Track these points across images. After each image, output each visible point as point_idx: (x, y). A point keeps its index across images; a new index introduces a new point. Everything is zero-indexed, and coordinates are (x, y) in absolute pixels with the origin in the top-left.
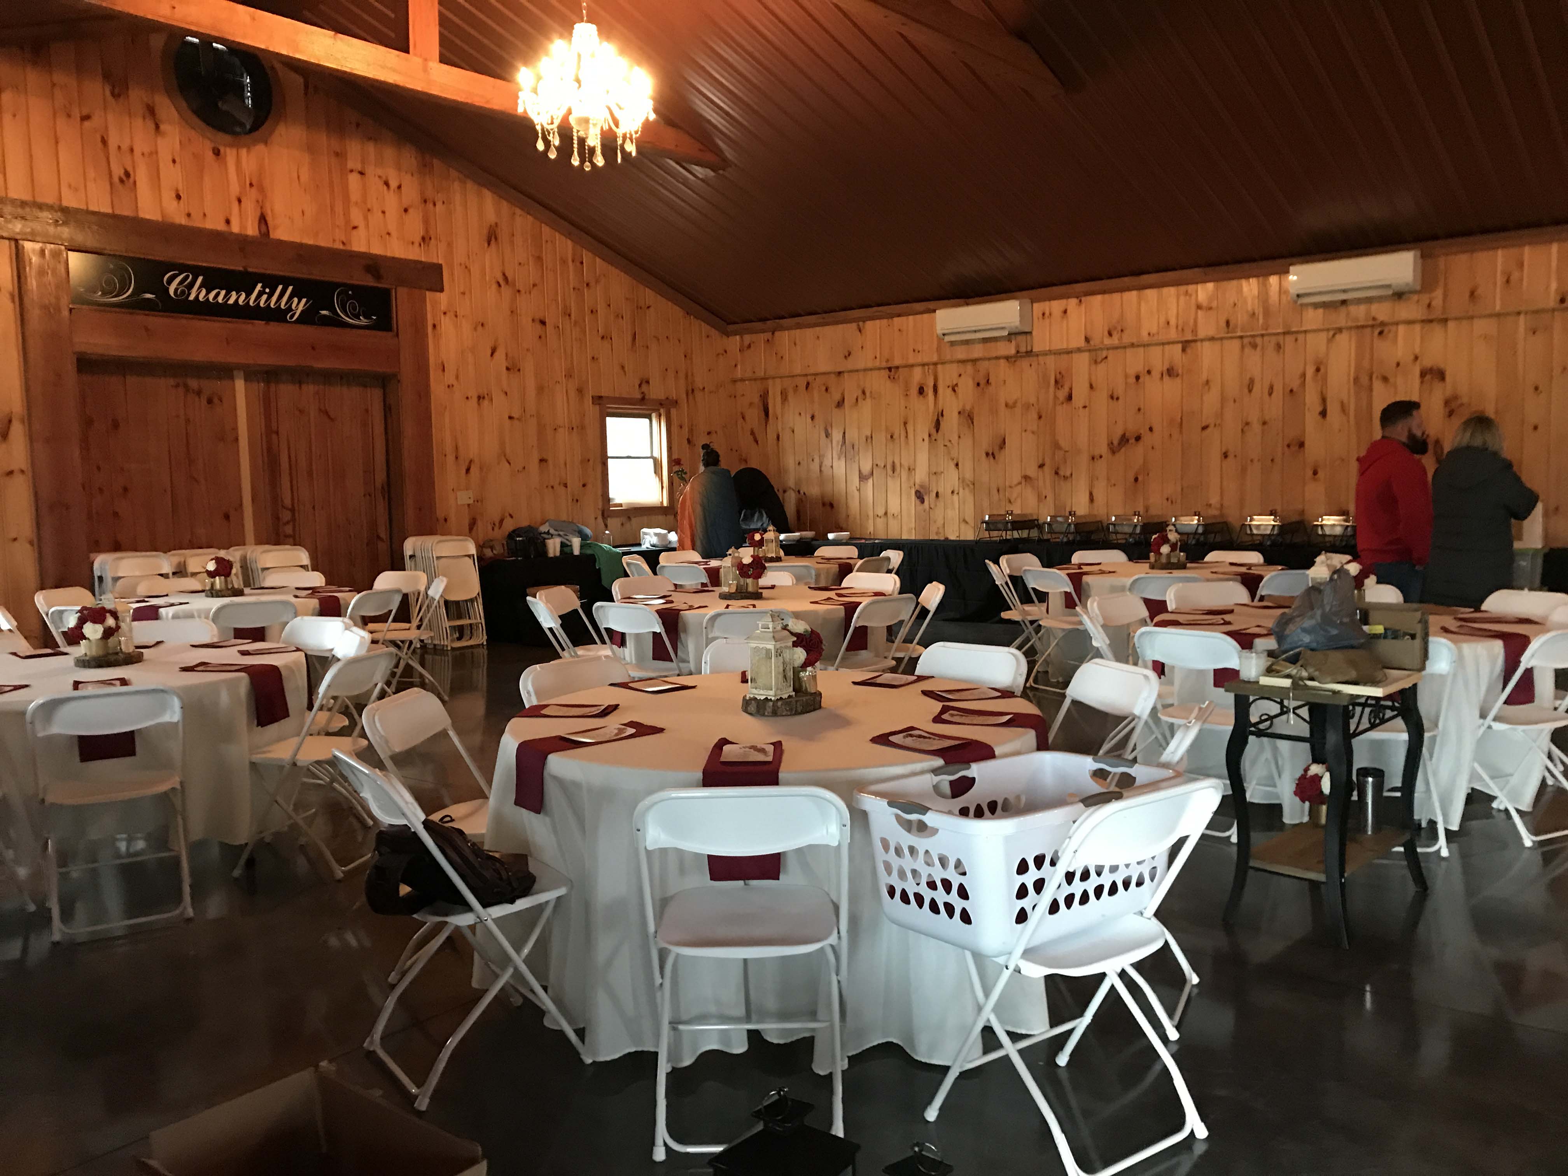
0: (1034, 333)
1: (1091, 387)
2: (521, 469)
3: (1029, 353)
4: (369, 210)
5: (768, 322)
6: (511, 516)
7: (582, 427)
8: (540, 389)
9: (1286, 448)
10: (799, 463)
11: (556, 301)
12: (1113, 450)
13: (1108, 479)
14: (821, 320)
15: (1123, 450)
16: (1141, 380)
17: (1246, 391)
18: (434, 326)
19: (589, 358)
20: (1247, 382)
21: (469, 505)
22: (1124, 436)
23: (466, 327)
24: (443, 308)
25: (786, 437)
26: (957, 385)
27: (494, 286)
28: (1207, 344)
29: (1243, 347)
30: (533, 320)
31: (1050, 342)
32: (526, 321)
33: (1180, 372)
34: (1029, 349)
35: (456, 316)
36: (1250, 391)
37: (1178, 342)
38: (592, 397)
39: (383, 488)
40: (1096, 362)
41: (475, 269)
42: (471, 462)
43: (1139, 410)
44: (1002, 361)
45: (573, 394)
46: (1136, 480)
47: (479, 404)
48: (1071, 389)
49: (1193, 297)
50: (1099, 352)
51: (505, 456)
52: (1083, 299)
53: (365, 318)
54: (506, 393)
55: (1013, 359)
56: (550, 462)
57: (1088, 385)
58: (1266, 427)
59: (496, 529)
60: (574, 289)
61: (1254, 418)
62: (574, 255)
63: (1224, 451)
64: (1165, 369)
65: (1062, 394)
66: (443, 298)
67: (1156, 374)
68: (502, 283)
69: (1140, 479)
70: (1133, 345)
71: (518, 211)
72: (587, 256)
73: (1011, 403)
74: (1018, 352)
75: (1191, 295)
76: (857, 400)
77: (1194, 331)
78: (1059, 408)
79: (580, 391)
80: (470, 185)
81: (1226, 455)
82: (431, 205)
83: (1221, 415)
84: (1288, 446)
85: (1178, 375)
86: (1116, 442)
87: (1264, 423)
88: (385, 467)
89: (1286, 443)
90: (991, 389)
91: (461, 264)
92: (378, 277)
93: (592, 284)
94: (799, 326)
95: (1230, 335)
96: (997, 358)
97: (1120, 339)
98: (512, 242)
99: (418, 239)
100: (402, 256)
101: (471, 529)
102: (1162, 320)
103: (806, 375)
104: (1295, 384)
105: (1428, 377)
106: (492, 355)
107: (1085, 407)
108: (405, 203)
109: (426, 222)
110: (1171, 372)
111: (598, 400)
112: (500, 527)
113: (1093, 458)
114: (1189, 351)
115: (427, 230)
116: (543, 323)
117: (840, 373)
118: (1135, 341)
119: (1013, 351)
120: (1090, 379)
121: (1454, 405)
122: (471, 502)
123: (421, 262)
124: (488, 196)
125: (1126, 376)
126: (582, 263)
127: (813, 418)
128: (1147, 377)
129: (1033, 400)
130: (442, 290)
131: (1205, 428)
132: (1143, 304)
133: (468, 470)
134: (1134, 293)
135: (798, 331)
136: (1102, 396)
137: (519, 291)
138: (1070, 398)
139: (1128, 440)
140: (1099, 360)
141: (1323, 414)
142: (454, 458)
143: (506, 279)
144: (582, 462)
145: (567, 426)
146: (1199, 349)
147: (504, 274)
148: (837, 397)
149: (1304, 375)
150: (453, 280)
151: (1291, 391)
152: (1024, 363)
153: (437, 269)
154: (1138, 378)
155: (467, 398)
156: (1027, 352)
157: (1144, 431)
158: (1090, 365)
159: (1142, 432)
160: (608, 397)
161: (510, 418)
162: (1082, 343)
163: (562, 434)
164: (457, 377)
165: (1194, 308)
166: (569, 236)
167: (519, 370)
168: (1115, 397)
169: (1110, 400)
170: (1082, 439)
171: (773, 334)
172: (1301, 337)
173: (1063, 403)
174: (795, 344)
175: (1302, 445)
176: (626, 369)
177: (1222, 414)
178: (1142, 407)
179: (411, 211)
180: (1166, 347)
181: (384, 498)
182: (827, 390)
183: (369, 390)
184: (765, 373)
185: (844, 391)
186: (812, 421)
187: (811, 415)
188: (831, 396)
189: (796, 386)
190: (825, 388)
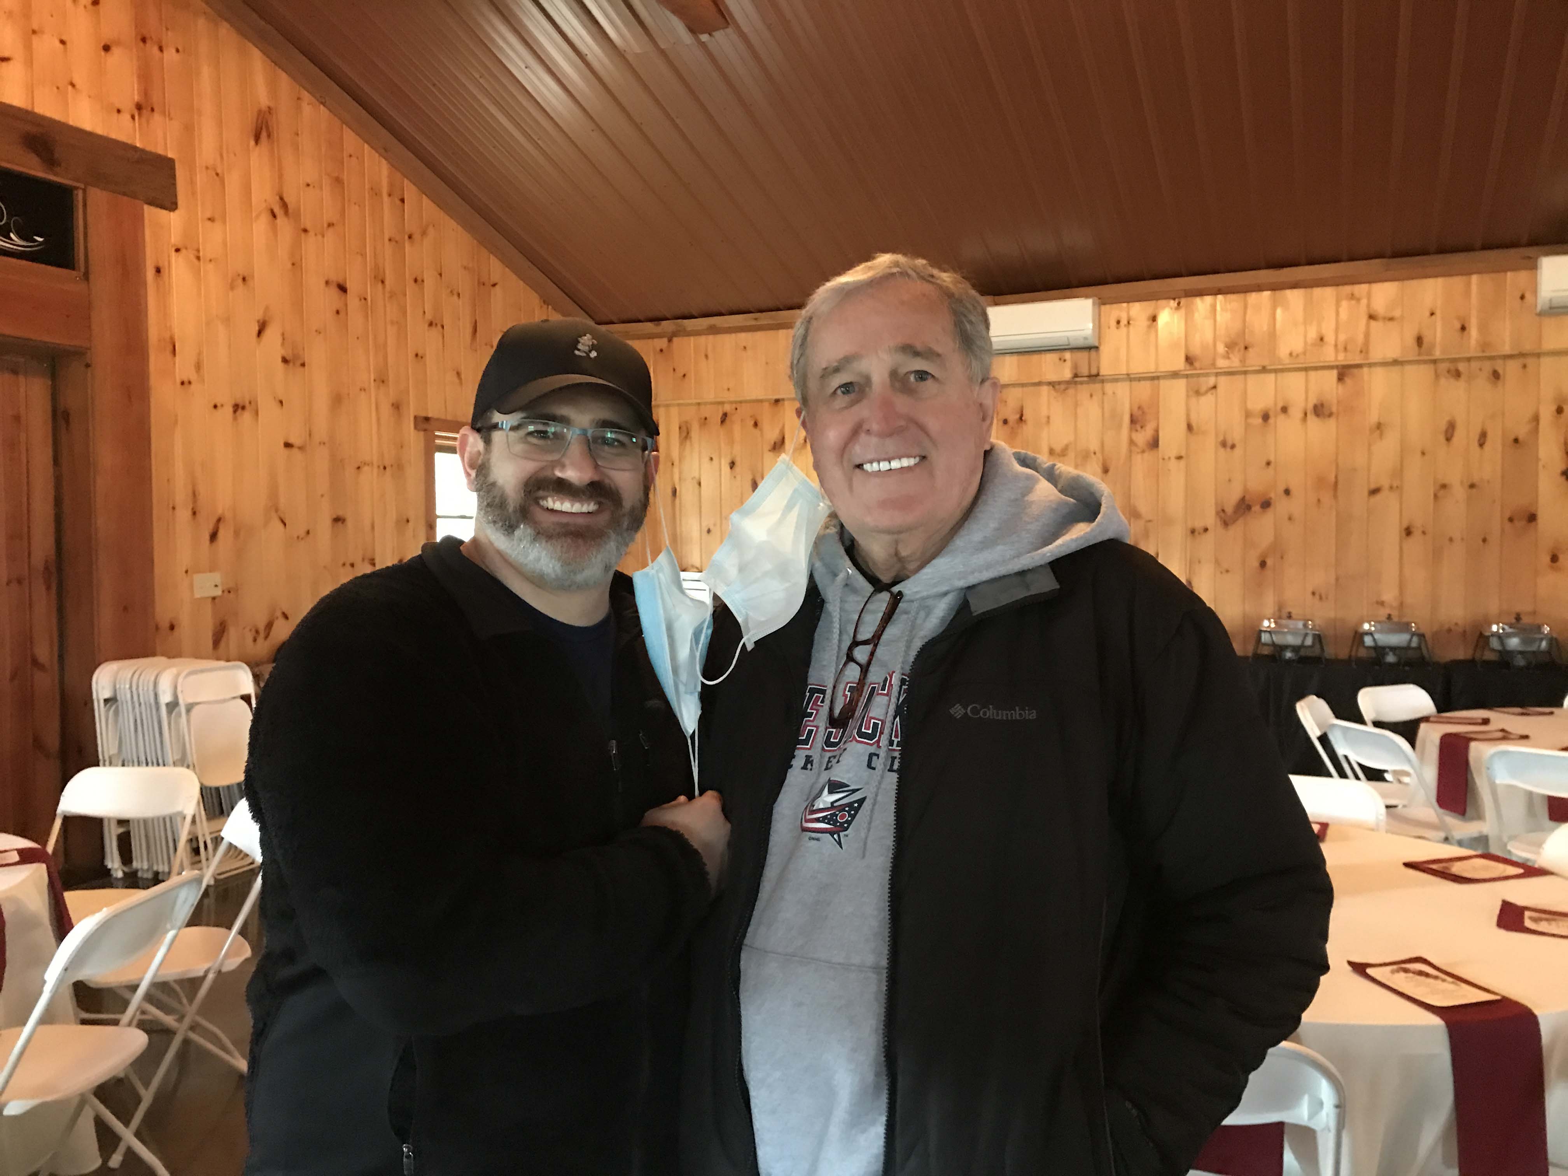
0: (1101, 348)
1: (1190, 427)
2: (302, 533)
3: (1094, 377)
4: (34, 32)
5: (664, 323)
6: (286, 617)
7: (399, 467)
8: (337, 400)
9: (1508, 525)
10: (709, 531)
11: (363, 255)
12: (1226, 520)
13: (1217, 562)
14: (753, 323)
15: (1240, 521)
16: (1271, 421)
17: (1442, 438)
18: (158, 270)
19: (411, 356)
20: (1443, 426)
21: (214, 598)
22: (1243, 499)
23: (213, 278)
24: (175, 239)
25: (687, 493)
27: (265, 218)
28: (1379, 372)
29: (1437, 376)
30: (327, 283)
31: (1128, 362)
32: (314, 282)
33: (1334, 409)
34: (1094, 372)
35: (198, 258)
36: (1448, 439)
37: (1331, 368)
38: (415, 417)
39: (46, 568)
40: (1198, 393)
41: (233, 182)
42: (219, 520)
43: (1268, 464)
44: (1045, 389)
45: (386, 410)
46: (1263, 564)
47: (235, 419)
48: (1157, 431)
49: (1364, 301)
50: (1202, 380)
51: (277, 511)
52: (1183, 301)
53: (21, 237)
54: (281, 402)
55: (1063, 387)
56: (349, 523)
57: (1184, 426)
58: (1475, 491)
59: (260, 640)
60: (390, 240)
61: (1455, 477)
62: (391, 185)
63: (1405, 525)
64: (1310, 406)
65: (1142, 437)
66: (174, 220)
67: (1296, 413)
68: (277, 210)
69: (1269, 562)
70: (1264, 370)
71: (306, 95)
72: (410, 191)
73: (1058, 448)
74: (1076, 376)
75: (1358, 300)
77: (1365, 350)
78: (1138, 459)
79: (397, 407)
80: (225, 30)
81: (1408, 532)
82: (155, 49)
83: (1399, 472)
84: (1511, 520)
85: (1330, 415)
86: (1229, 509)
87: (1472, 486)
88: (51, 529)
89: (1508, 514)
90: (1028, 429)
91: (207, 168)
92: (51, 162)
93: (417, 236)
94: (714, 330)
95: (1421, 358)
96: (1040, 384)
97: (1243, 361)
98: (296, 148)
99: (128, 106)
100: (100, 131)
101: (216, 643)
102: (1312, 334)
103: (722, 403)
104: (1522, 432)
106: (260, 333)
107: (1179, 458)
108: (108, 35)
109: (145, 77)
110: (1320, 410)
111: (424, 423)
112: (266, 637)
113: (1193, 532)
114: (1348, 380)
115: (146, 93)
116: (343, 289)
117: (777, 401)
118: (1266, 363)
119: (1067, 375)
120: (1188, 416)
122: (218, 592)
123: (135, 148)
124: (257, 60)
125: (1248, 414)
126: (403, 200)
127: (732, 465)
128: (1282, 417)
129: (1094, 445)
130: (172, 206)
131: (1375, 492)
132: (1279, 311)
133: (214, 536)
134: (1267, 294)
135: (711, 337)
136: (1210, 443)
137: (305, 231)
138: (1154, 443)
139: (1249, 508)
140: (1203, 389)
142: (190, 512)
143: (284, 205)
144: (398, 522)
145: (375, 465)
146: (1366, 377)
147: (281, 199)
148: (772, 435)
149: (1536, 419)
150: (194, 193)
151: (1516, 441)
152: (1083, 391)
153: (166, 166)
154: (1266, 417)
155: (215, 407)
156: (1090, 376)
157: (1276, 495)
158: (1188, 396)
159: (1272, 495)
160: (438, 419)
161: (288, 445)
162: (1179, 364)
163: (369, 476)
164: (198, 367)
165: (1364, 319)
166: (385, 152)
167: (303, 365)
168: (1229, 443)
169: (1222, 450)
170: (1176, 501)
171: (670, 340)
172: (1530, 361)
173: (1143, 452)
174: (706, 356)
175: (1532, 518)
176: (463, 376)
177: (1402, 470)
178: (1272, 458)
179: (116, 51)
180: (1312, 374)
181: (48, 588)
182: (756, 424)
183: (21, 379)
185: (783, 427)
186: (731, 468)
187: (729, 461)
188: (762, 435)
189: (706, 419)
190: (752, 423)
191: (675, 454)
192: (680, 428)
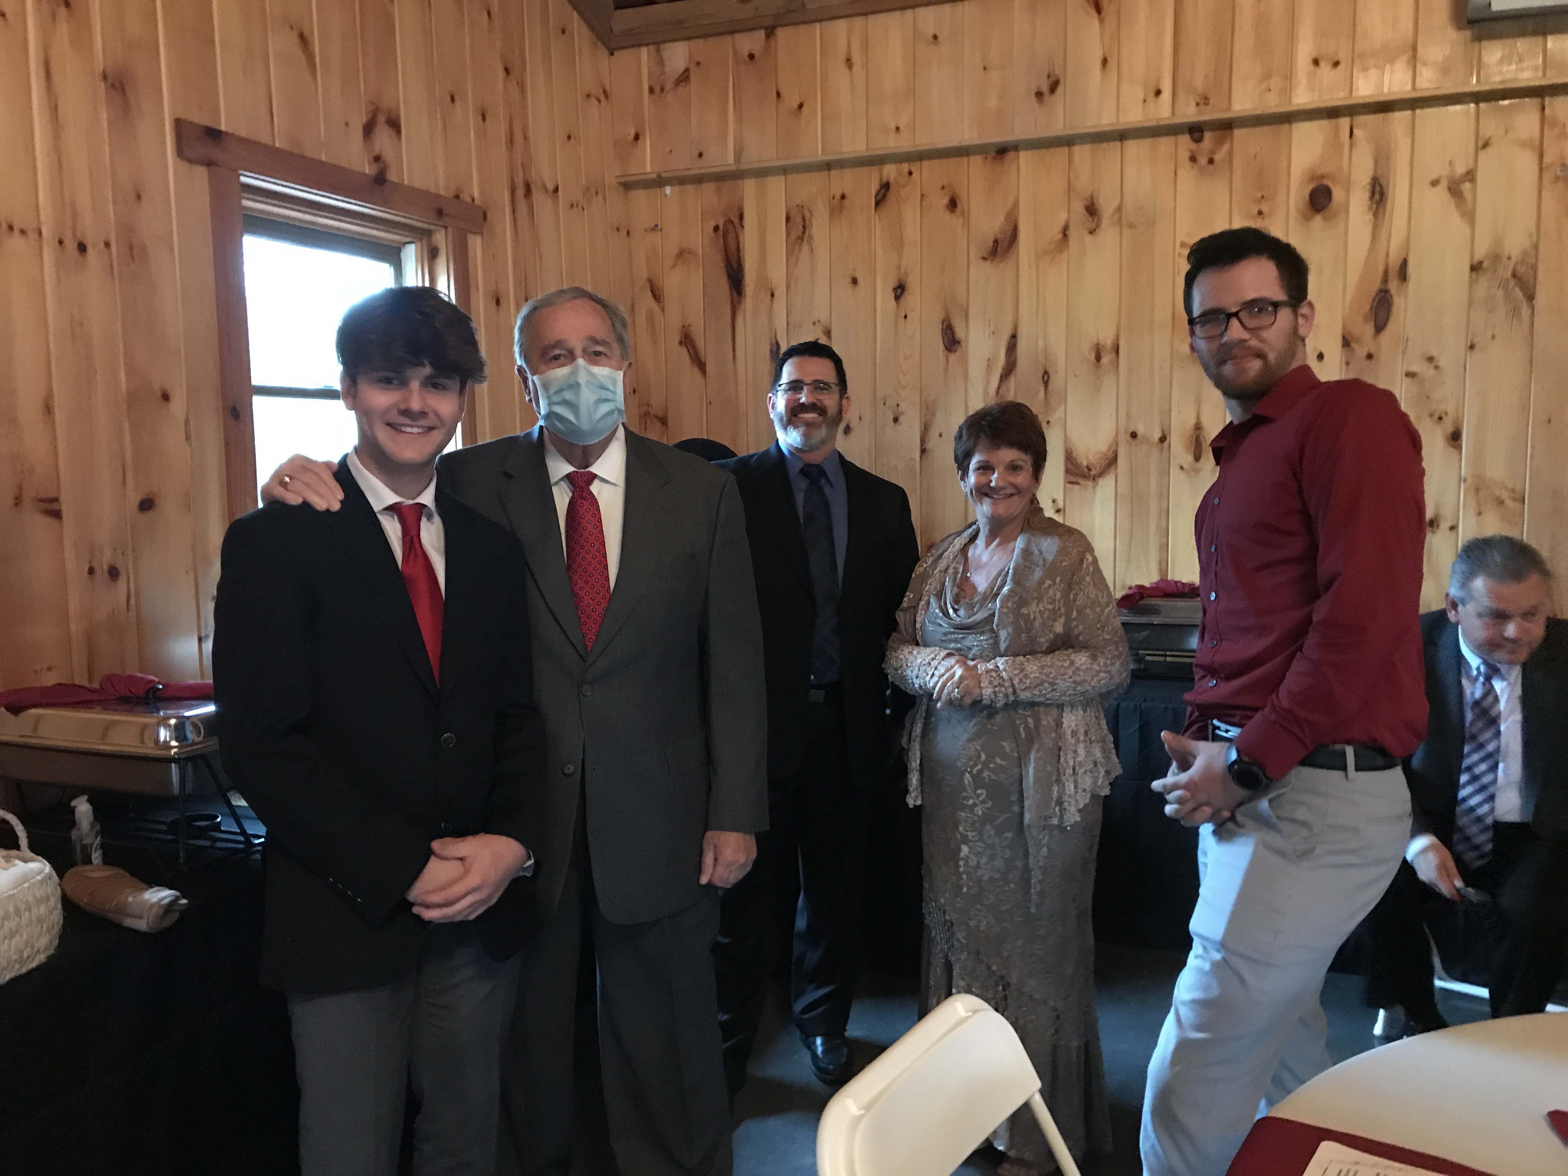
7: (130, 252)
26: (1470, 176)
38: (179, 124)
76: (1065, 232)
103: (880, 160)
111: (205, 144)
117: (1002, 149)
127: (898, 292)
145: (50, 235)
148: (989, 224)
171: (770, 33)
174: (849, 61)
176: (317, 53)
182: (953, 204)
184: (738, 155)
185: (1016, 205)
186: (897, 298)
187: (893, 282)
188: (967, 225)
189: (843, 197)
190: (946, 201)
191: (777, 273)
192: (788, 219)
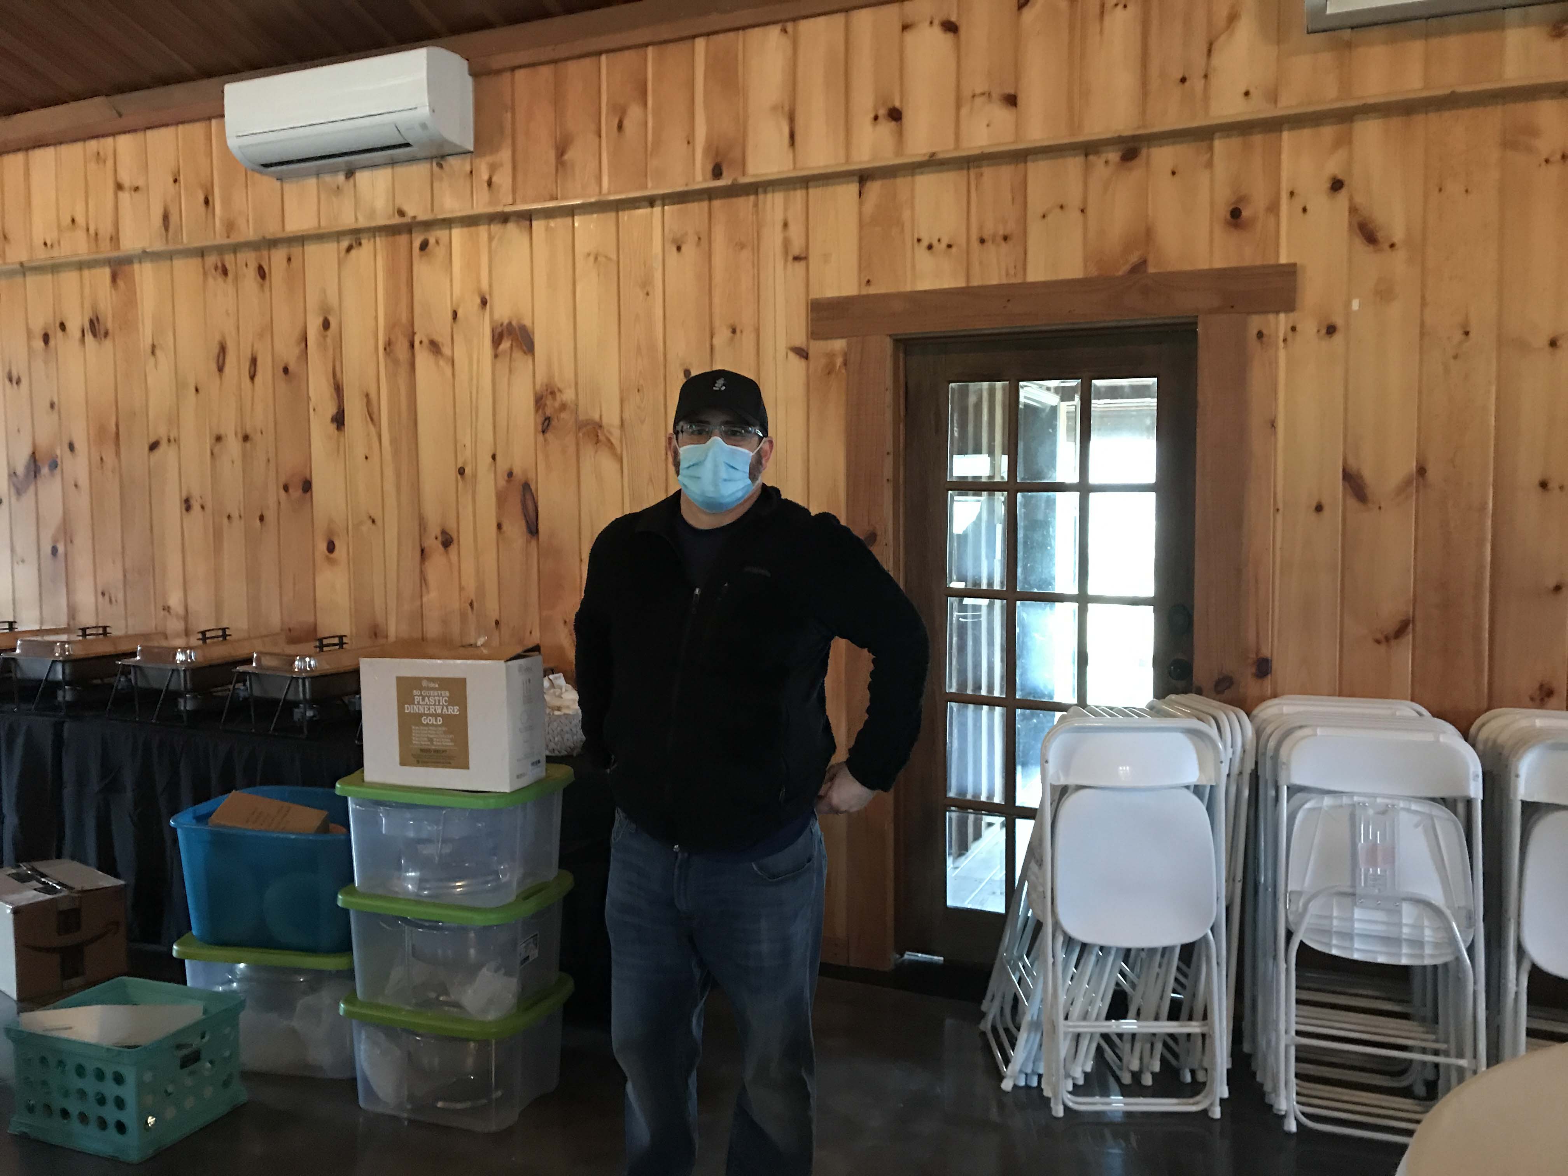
9: (282, 493)
12: (18, 486)
15: (32, 489)
16: (52, 343)
17: (214, 367)
20: (215, 349)
22: (32, 458)
33: (109, 326)
36: (220, 369)
37: (104, 263)
43: (52, 405)
46: (55, 551)
49: (108, 166)
58: (248, 445)
61: (229, 424)
63: (184, 496)
64: (87, 319)
67: (73, 330)
69: (61, 549)
77: (120, 239)
83: (177, 418)
84: (286, 488)
85: (106, 334)
86: (20, 470)
87: (246, 438)
89: (282, 481)
102: (65, 212)
104: (291, 355)
105: (505, 345)
110: (96, 327)
114: (121, 282)
118: (26, 259)
121: (551, 406)
125: (30, 335)
128: (61, 337)
131: (154, 446)
132: (34, 182)
139: (39, 468)
141: (339, 420)
146: (137, 277)
149: (304, 337)
151: (286, 370)
154: (46, 338)
157: (61, 451)
159: (58, 451)
168: (15, 376)
169: (9, 386)
172: (296, 251)
175: (307, 486)
180: (86, 272)
